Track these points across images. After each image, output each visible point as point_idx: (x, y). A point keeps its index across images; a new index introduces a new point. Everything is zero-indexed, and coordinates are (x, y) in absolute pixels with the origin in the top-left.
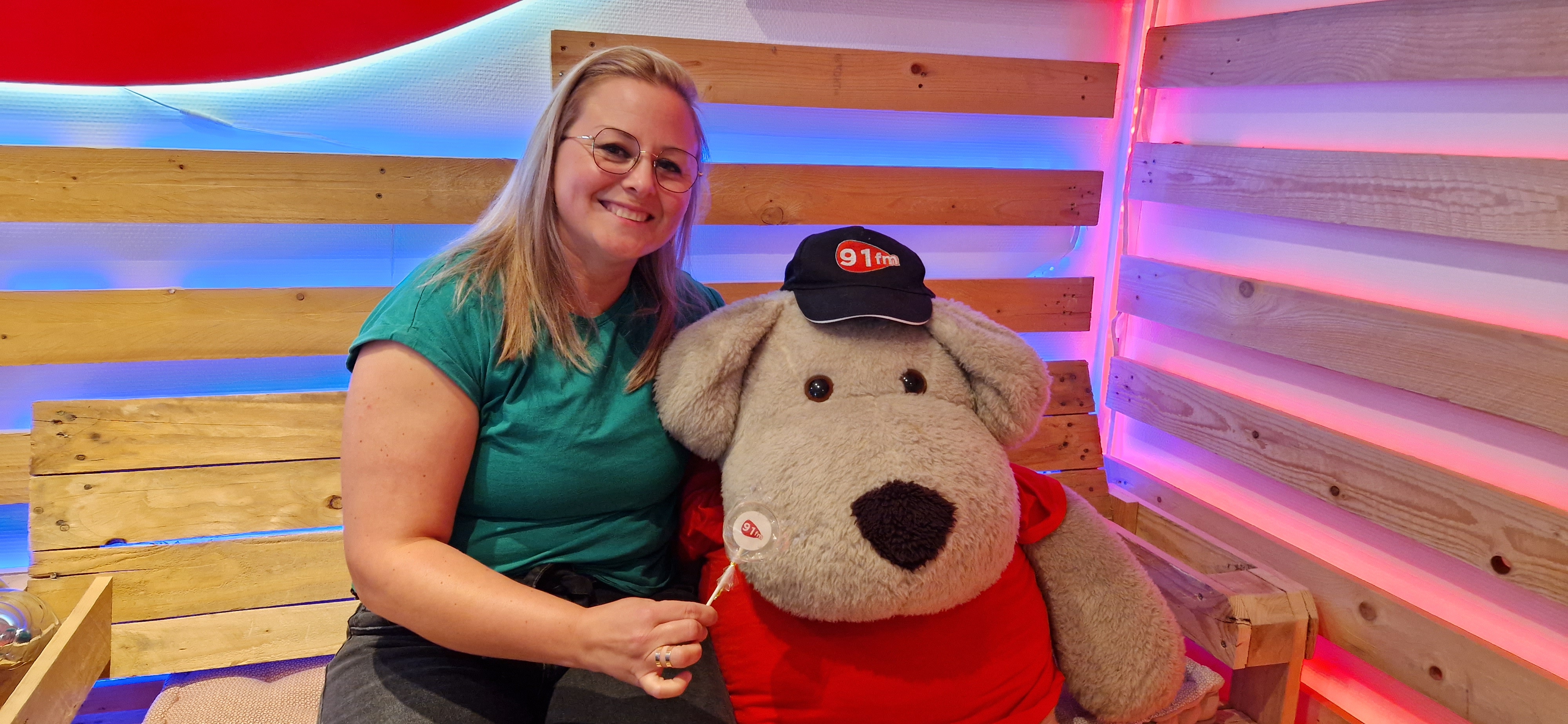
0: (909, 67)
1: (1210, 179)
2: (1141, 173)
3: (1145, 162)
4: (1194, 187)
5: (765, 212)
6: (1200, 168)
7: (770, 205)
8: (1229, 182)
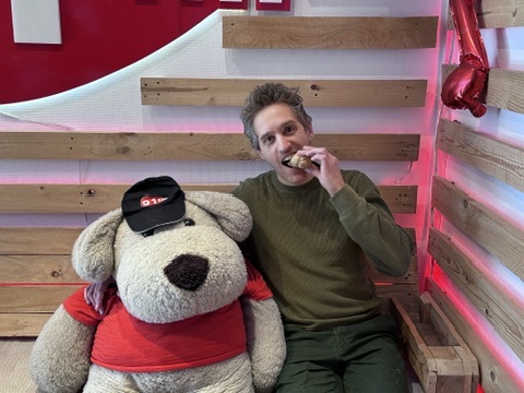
0: (309, 86)
1: (458, 144)
2: (440, 136)
3: (442, 130)
4: (453, 146)
5: (240, 154)
6: (456, 138)
7: (242, 152)
8: (464, 147)
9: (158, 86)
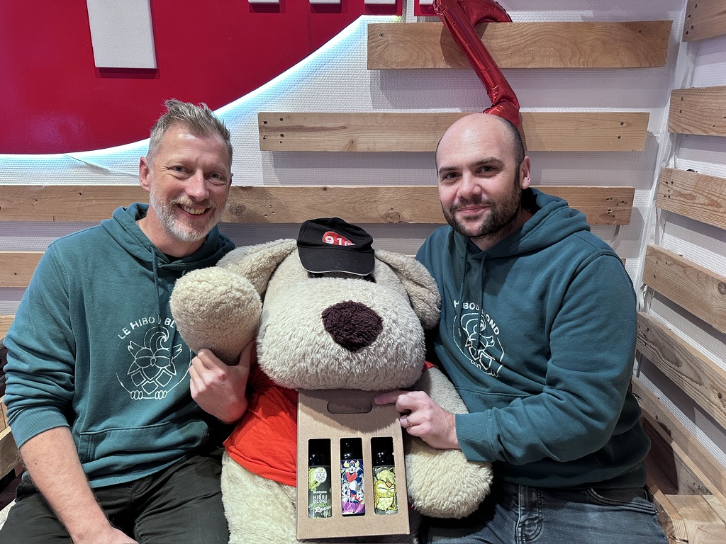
1: (707, 201)
2: (664, 190)
3: (667, 183)
4: (695, 205)
5: (388, 215)
6: (701, 192)
7: (390, 211)
8: (719, 206)
9: (280, 124)
